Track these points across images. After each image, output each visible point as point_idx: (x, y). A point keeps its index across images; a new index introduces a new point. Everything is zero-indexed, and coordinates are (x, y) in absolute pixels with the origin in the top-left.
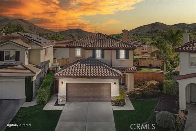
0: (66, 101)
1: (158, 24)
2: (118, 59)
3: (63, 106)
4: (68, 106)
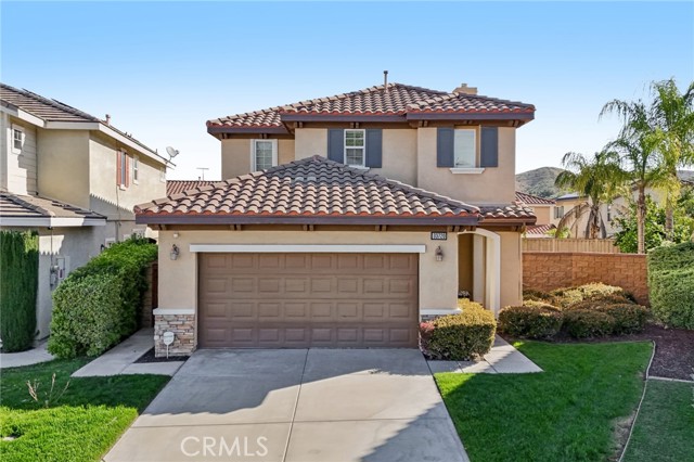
0: (194, 342)
2: (444, 171)
3: (177, 364)
4: (202, 363)
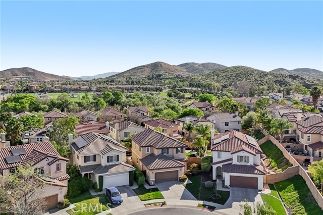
1: (161, 65)
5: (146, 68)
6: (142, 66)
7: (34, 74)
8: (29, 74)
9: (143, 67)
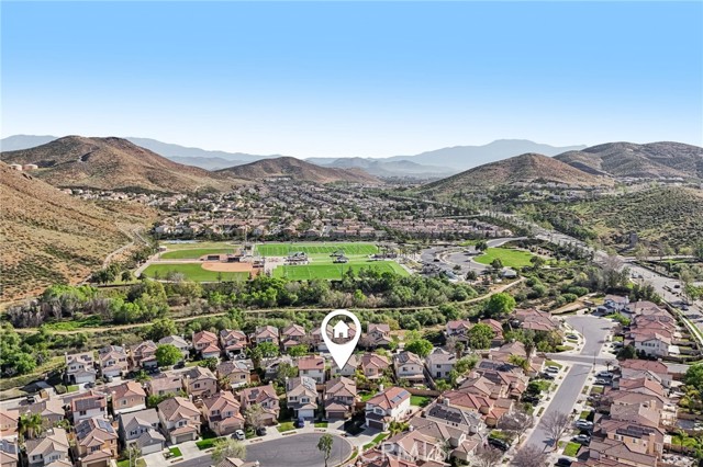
5: (500, 168)
6: (492, 164)
7: (300, 169)
8: (291, 169)
9: (495, 167)
